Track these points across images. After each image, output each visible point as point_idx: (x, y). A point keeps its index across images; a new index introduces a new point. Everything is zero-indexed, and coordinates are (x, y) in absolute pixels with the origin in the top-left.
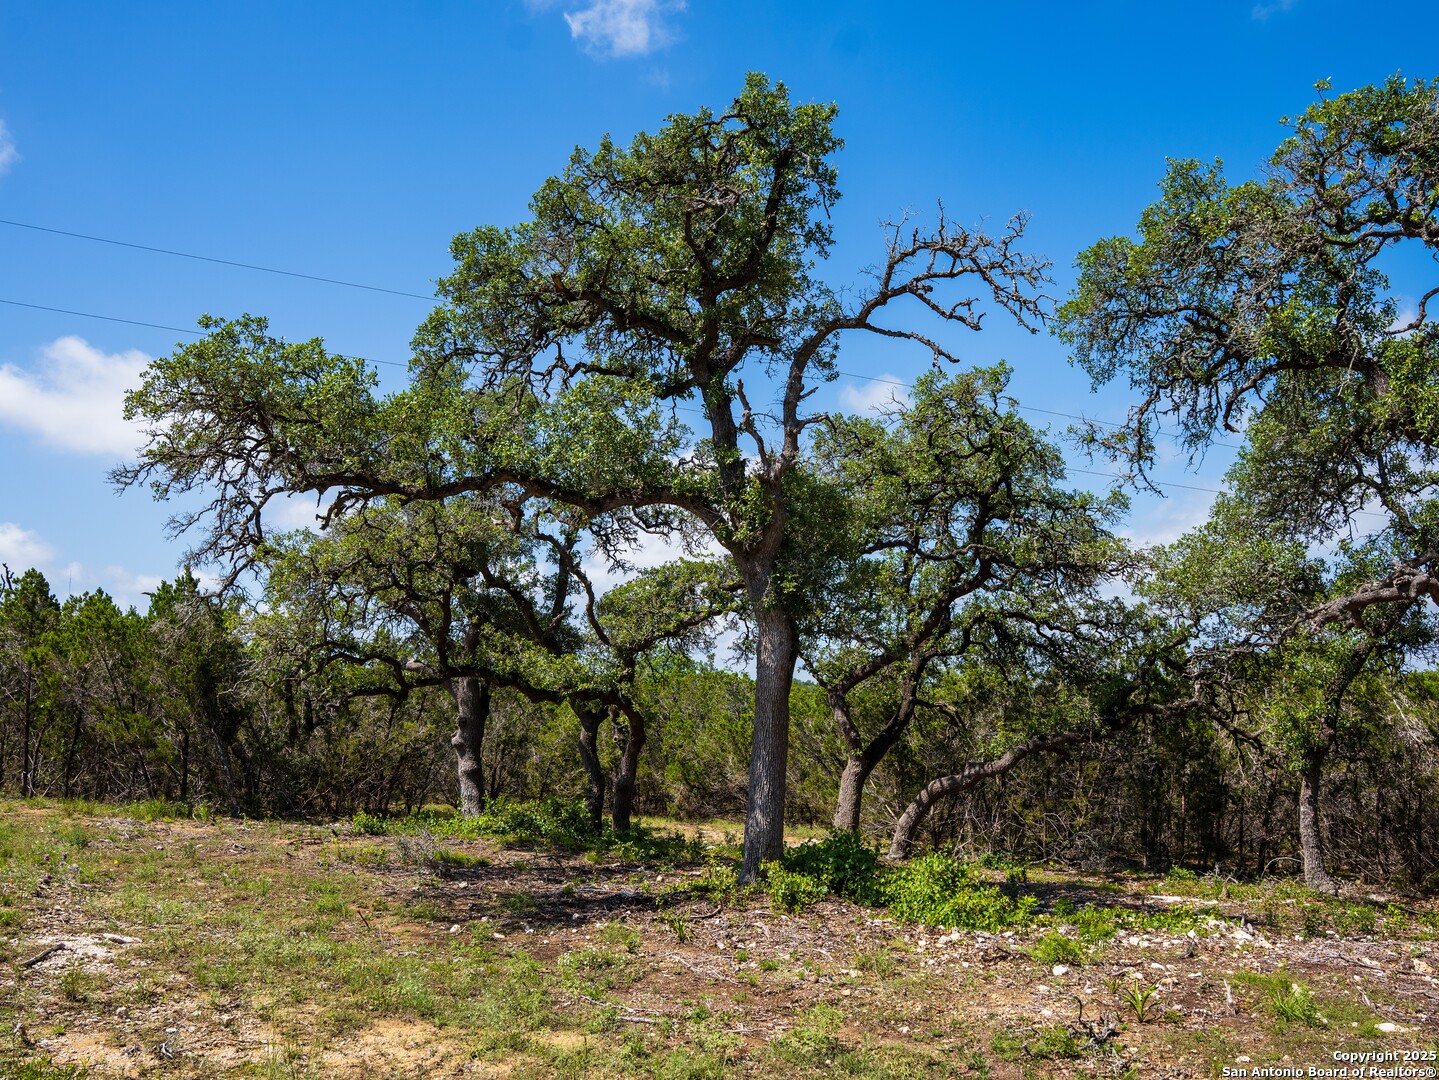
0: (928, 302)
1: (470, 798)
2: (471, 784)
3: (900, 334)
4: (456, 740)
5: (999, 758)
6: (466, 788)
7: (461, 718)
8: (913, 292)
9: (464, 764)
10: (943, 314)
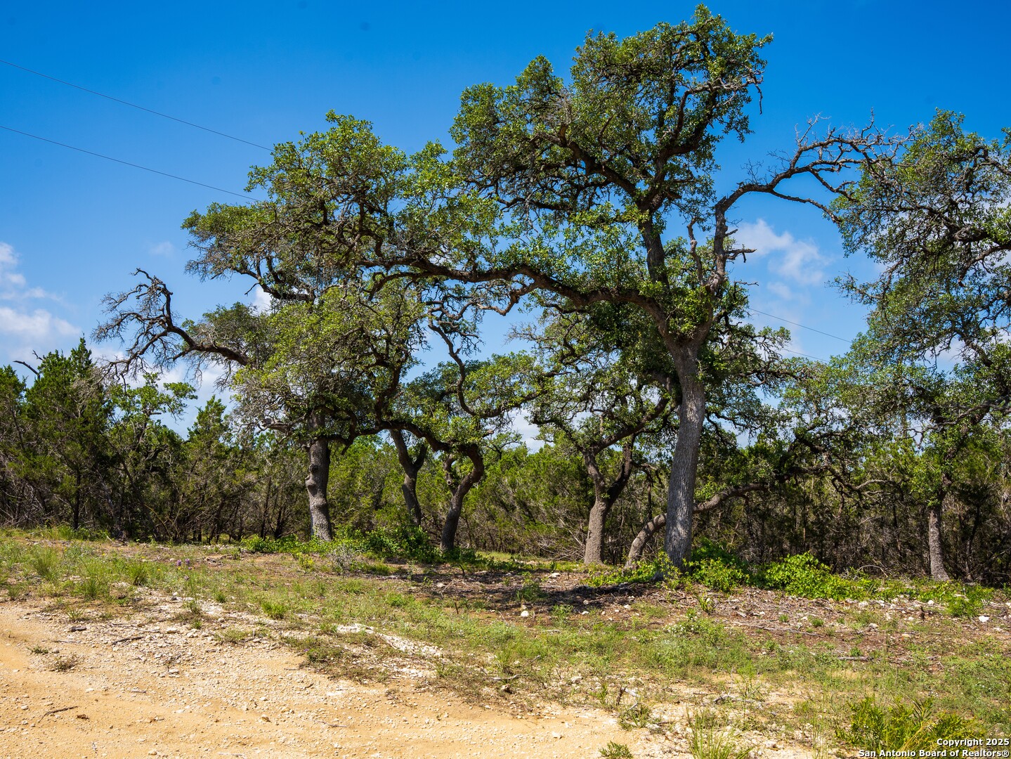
0: (821, 180)
1: (322, 526)
2: (322, 515)
3: (797, 199)
4: (308, 482)
5: (709, 500)
6: (317, 519)
7: (313, 466)
8: (813, 172)
9: (315, 501)
10: (831, 189)
